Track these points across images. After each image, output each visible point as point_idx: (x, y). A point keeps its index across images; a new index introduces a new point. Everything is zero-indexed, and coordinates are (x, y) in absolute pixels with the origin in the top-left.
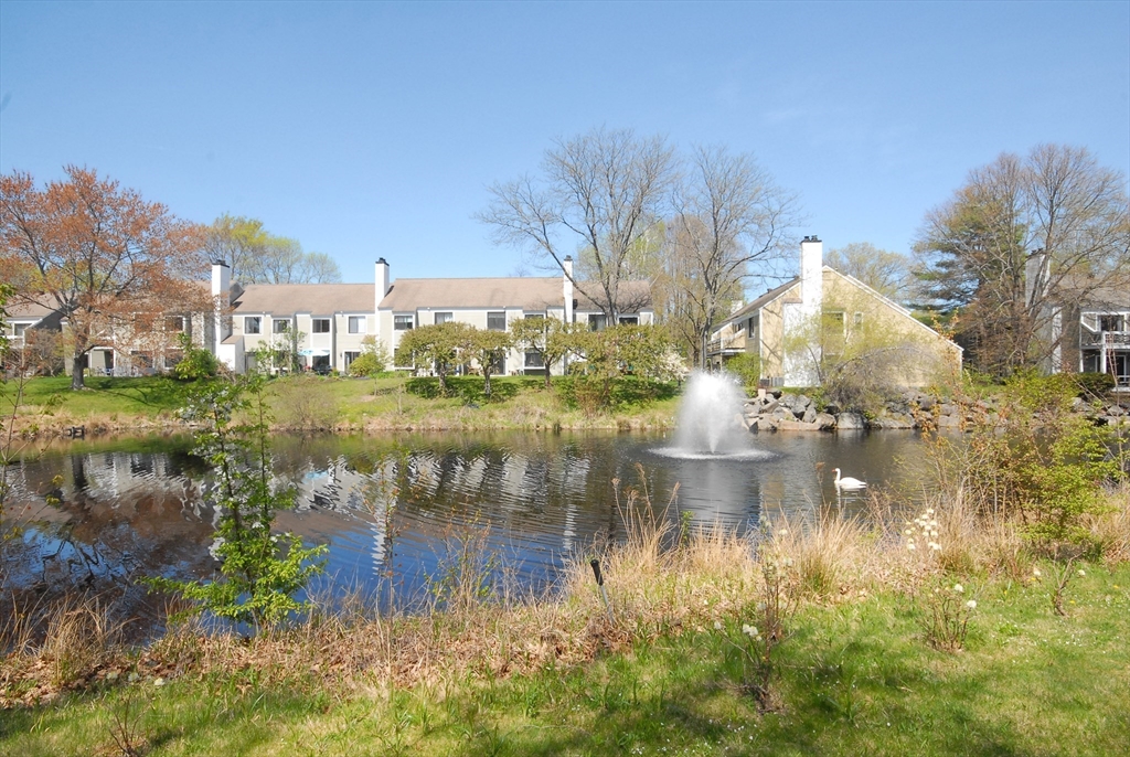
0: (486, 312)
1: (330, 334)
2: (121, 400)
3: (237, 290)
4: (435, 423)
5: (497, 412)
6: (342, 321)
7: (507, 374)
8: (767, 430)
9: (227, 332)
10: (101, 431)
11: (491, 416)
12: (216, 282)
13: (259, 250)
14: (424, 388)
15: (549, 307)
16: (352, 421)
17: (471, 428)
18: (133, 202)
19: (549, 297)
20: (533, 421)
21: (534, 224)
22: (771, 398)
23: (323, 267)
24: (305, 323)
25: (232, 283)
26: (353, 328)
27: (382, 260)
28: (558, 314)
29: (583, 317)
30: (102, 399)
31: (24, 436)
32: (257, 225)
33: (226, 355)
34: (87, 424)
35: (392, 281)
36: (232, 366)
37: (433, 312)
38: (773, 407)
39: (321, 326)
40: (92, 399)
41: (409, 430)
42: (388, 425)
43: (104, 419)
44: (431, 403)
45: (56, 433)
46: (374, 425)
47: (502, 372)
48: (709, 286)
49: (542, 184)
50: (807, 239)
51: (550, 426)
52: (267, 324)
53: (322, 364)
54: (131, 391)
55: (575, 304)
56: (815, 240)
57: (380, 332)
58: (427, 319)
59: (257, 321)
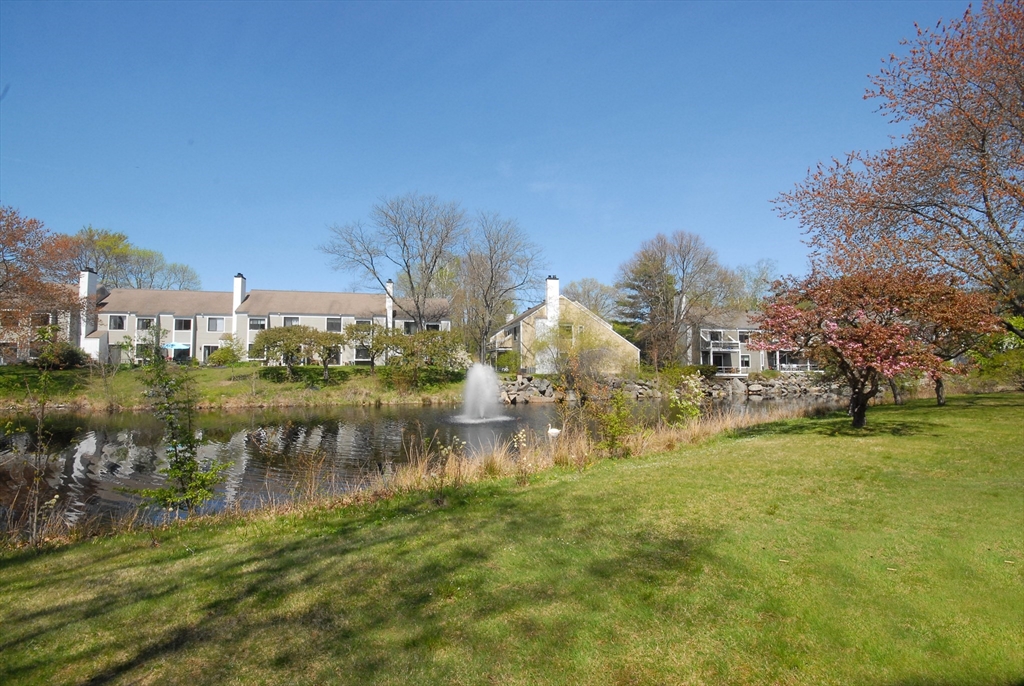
0: (326, 317)
1: (191, 331)
3: (103, 293)
4: (283, 401)
5: (333, 393)
6: (203, 321)
7: (342, 364)
8: (522, 402)
9: (92, 328)
11: (328, 396)
12: (83, 287)
13: (122, 259)
14: (275, 375)
15: (375, 315)
16: (212, 401)
17: (312, 405)
19: (375, 308)
20: (360, 399)
21: (365, 256)
22: (526, 382)
23: (184, 275)
24: (168, 322)
25: (99, 286)
26: (212, 326)
27: (240, 275)
28: (381, 321)
29: (400, 324)
32: (121, 238)
33: (90, 347)
35: (248, 291)
36: (95, 356)
37: (283, 317)
38: (528, 386)
39: (184, 325)
41: (261, 407)
42: (243, 404)
44: (280, 386)
46: (231, 404)
47: (338, 363)
48: (488, 306)
49: (371, 230)
50: (550, 277)
51: (373, 402)
52: (131, 321)
53: (182, 355)
55: (394, 314)
56: (555, 278)
57: (237, 330)
58: (277, 321)
59: (121, 319)
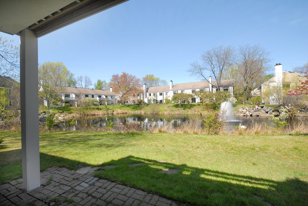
0: (191, 90)
1: (162, 96)
2: (130, 108)
3: (148, 89)
4: (176, 113)
5: (189, 111)
6: (165, 93)
7: (196, 103)
8: (255, 116)
9: (146, 96)
10: (126, 113)
11: (188, 112)
12: (144, 88)
13: (153, 80)
14: (177, 106)
15: (205, 88)
16: (162, 112)
17: (183, 114)
18: (131, 76)
19: (205, 85)
20: (196, 113)
22: (260, 108)
23: (164, 82)
24: (158, 94)
25: (147, 87)
26: (166, 94)
27: (171, 81)
28: (207, 90)
29: (214, 90)
30: (127, 108)
31: (117, 114)
32: (153, 76)
33: (146, 101)
34: (124, 112)
35: (174, 84)
36: (147, 102)
37: (181, 90)
39: (161, 94)
40: (126, 108)
41: (172, 114)
42: (168, 113)
43: (127, 111)
44: (177, 109)
45: (121, 113)
46: (165, 113)
48: (245, 80)
50: (277, 65)
51: (199, 114)
52: (152, 94)
53: (161, 101)
54: (131, 107)
55: (212, 87)
56: (280, 64)
57: (171, 95)
58: (179, 92)
59: (150, 94)
